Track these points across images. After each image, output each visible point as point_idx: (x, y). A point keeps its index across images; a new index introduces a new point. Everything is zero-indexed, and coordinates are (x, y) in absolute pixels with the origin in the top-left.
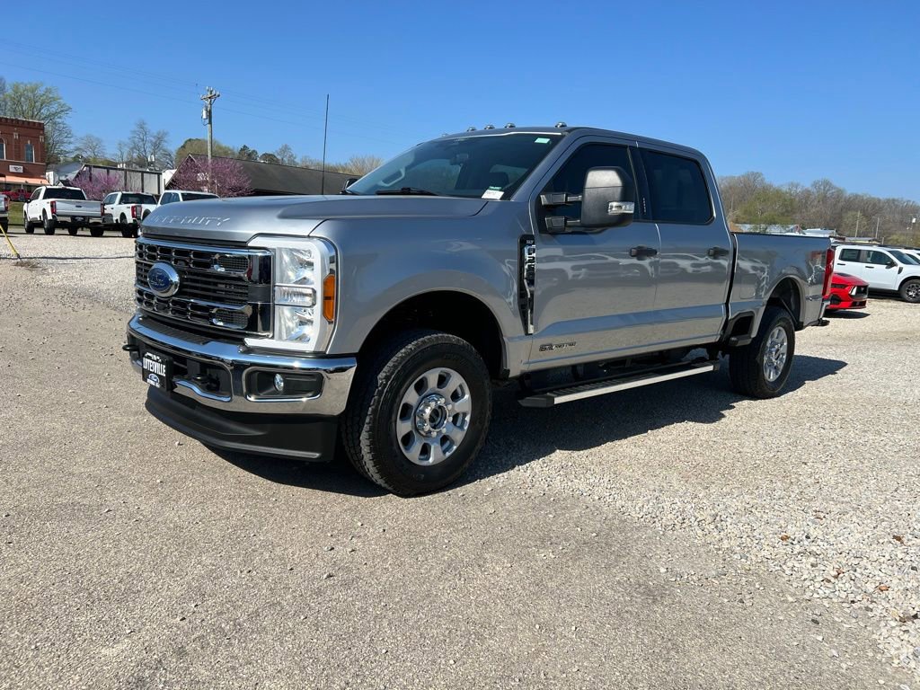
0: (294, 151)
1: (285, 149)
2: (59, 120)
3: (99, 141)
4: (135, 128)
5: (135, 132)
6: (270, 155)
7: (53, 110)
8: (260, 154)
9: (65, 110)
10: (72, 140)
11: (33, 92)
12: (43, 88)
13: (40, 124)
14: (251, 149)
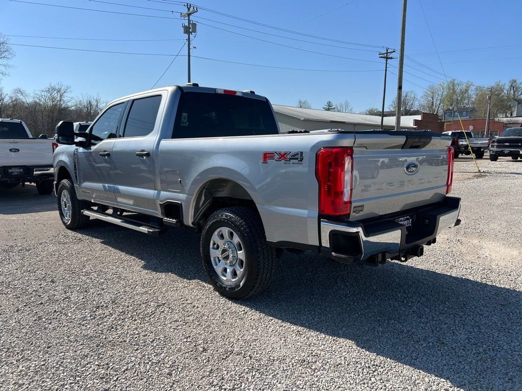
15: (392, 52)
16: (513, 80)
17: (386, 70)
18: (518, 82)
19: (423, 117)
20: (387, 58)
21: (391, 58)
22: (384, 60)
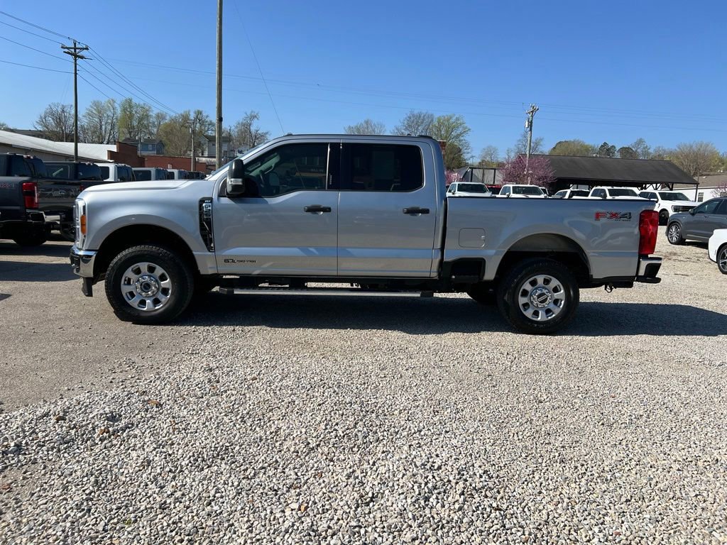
0: (648, 143)
1: (640, 142)
2: (462, 138)
3: (495, 150)
4: (520, 138)
5: (520, 140)
6: (626, 148)
7: (458, 132)
8: (617, 149)
9: (466, 131)
10: (469, 151)
11: (448, 120)
12: (454, 118)
13: (444, 142)
14: (610, 145)
15: (84, 49)
16: (198, 111)
17: (76, 74)
18: (204, 114)
19: (119, 148)
20: (76, 56)
21: (82, 57)
22: (71, 58)
